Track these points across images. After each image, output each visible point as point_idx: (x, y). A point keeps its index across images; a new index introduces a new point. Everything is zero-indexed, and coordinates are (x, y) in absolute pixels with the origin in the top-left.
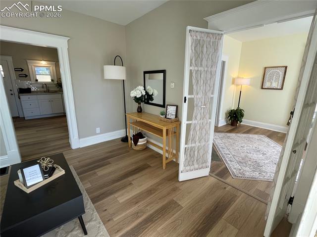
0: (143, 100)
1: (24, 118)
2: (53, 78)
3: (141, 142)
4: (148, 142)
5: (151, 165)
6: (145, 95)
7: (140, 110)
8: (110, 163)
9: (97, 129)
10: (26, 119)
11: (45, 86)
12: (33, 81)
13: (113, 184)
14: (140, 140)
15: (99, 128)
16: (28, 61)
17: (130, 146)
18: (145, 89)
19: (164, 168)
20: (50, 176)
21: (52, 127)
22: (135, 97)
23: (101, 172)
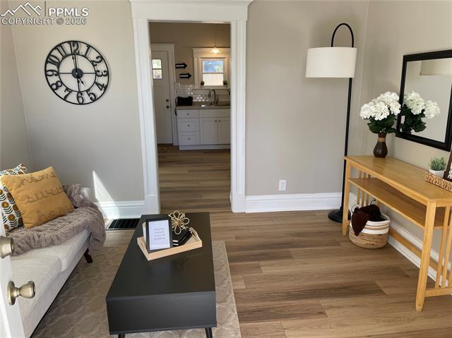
0: (394, 126)
1: (178, 146)
2: (226, 80)
3: (372, 229)
4: (391, 232)
5: (384, 290)
6: (400, 115)
7: (381, 152)
8: (290, 257)
9: (281, 181)
10: (180, 149)
11: (212, 93)
12: (197, 86)
13: (285, 299)
14: (369, 223)
15: (285, 181)
16: (195, 50)
17: (344, 233)
18: (401, 101)
19: (419, 308)
20: (181, 243)
21: (211, 168)
22: (372, 119)
23: (269, 269)
